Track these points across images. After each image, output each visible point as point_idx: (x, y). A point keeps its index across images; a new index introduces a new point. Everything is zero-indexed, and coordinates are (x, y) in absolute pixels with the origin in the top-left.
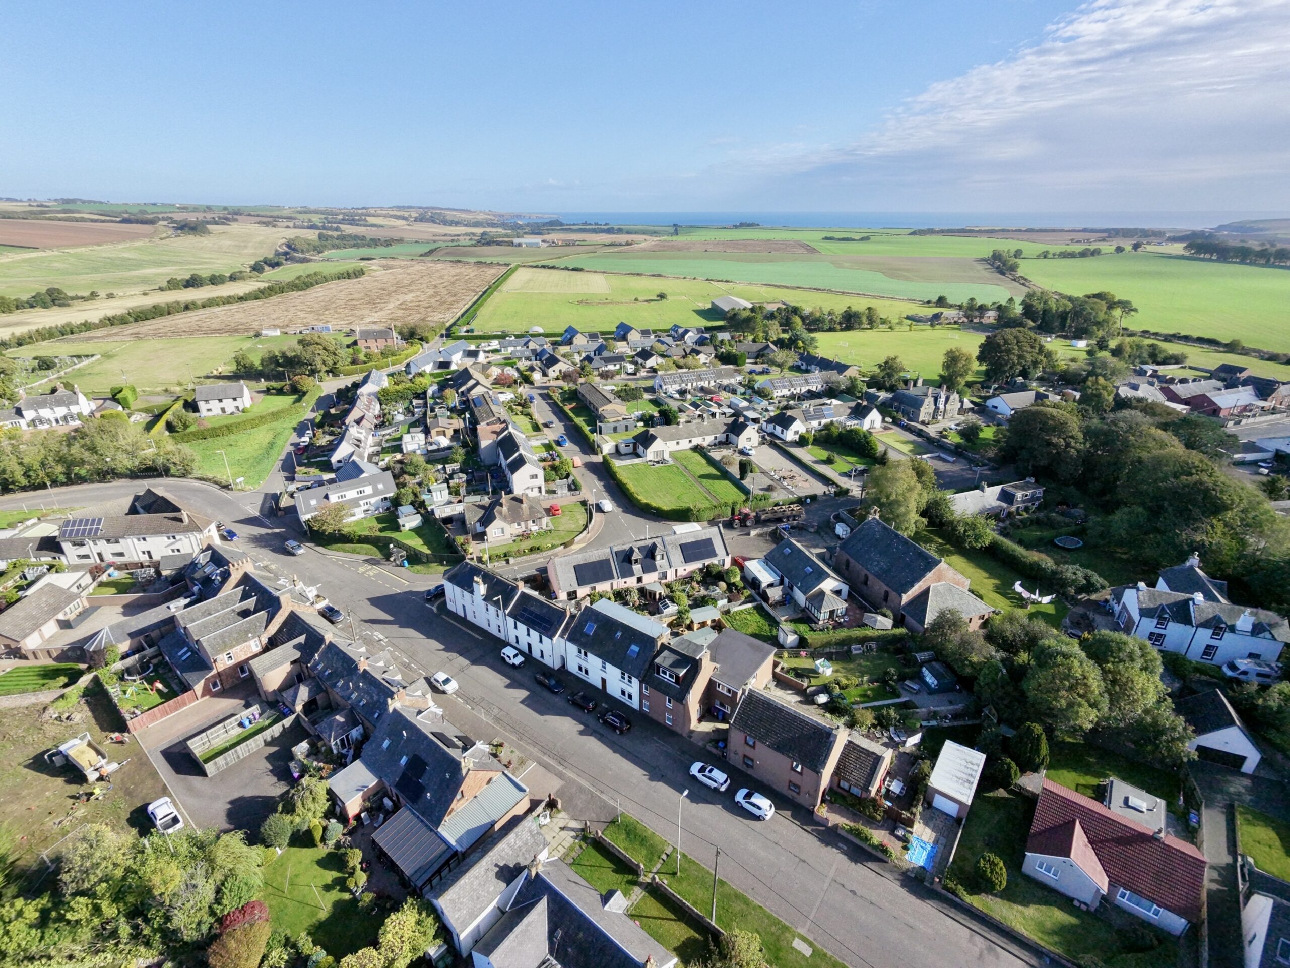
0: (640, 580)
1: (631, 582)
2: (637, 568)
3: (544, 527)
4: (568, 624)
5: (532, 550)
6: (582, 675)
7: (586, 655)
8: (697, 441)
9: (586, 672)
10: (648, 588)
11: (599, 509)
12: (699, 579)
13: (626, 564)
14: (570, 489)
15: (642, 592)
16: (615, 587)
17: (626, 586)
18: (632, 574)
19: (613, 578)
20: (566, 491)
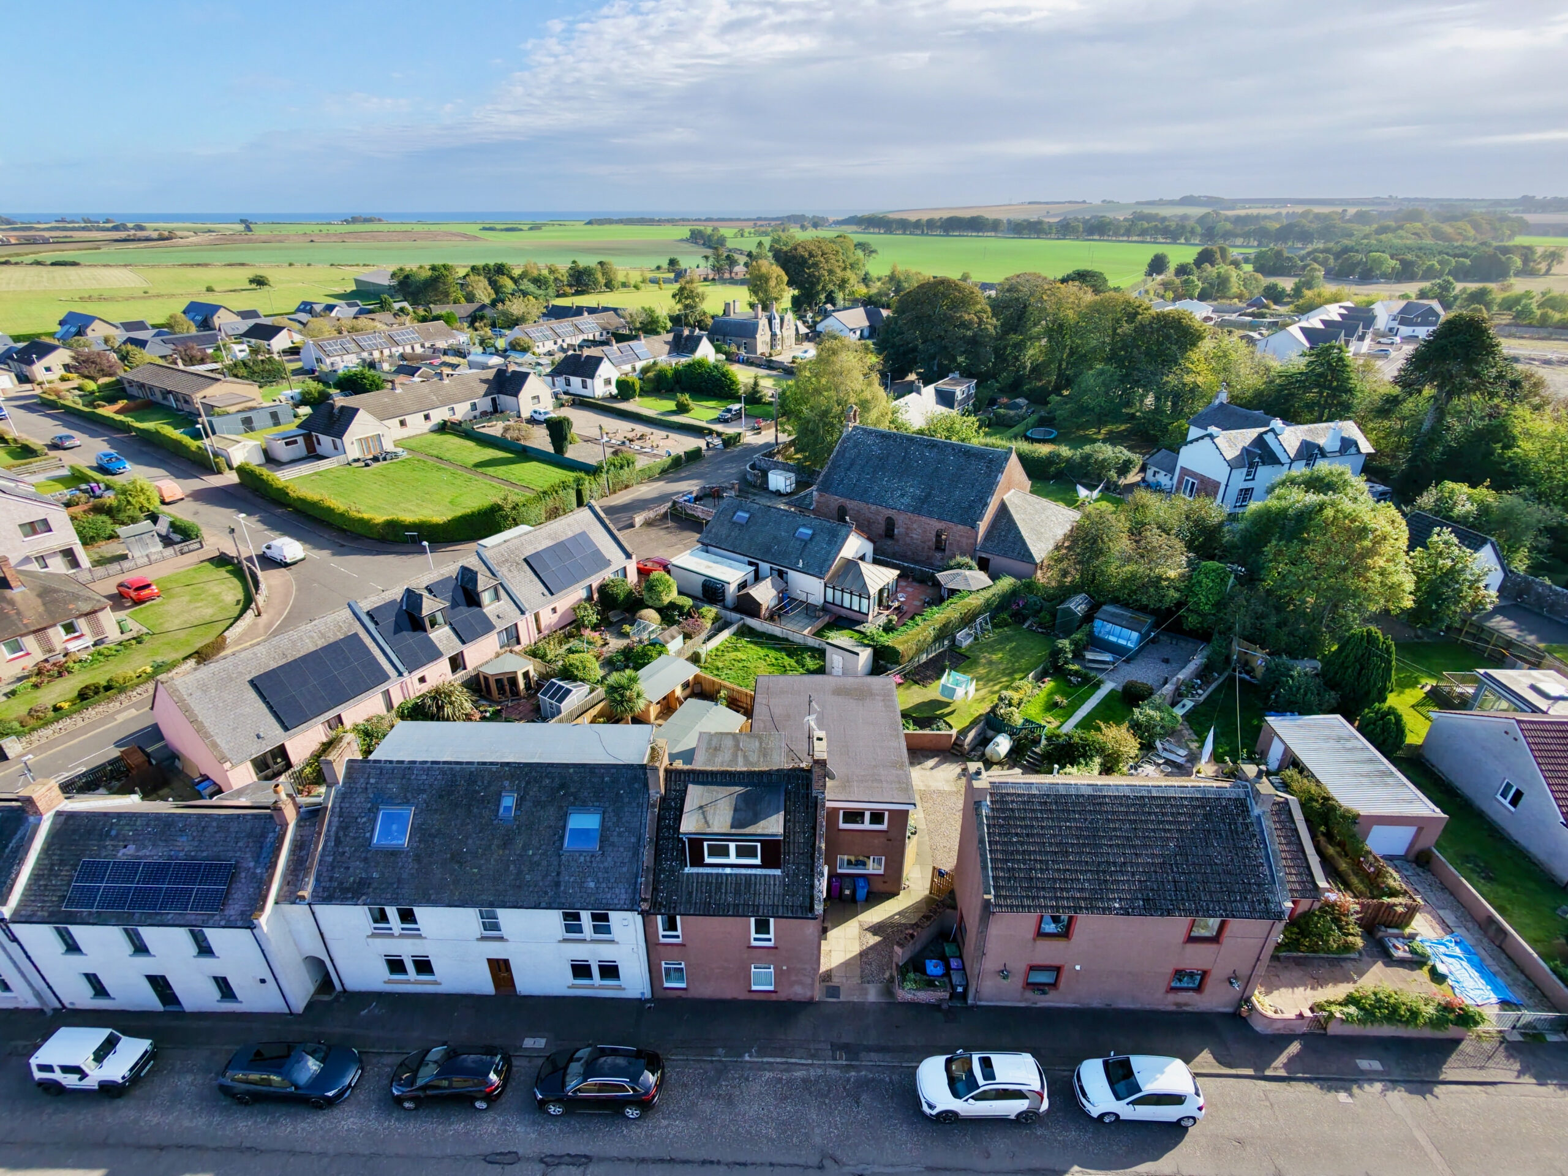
0: (457, 663)
1: (438, 673)
2: (441, 636)
3: (113, 634)
4: (301, 847)
5: (84, 696)
6: (412, 982)
7: (407, 916)
8: (439, 415)
9: (424, 966)
10: (490, 670)
11: (269, 562)
12: (594, 619)
13: (409, 637)
14: (167, 541)
15: (478, 686)
16: (397, 700)
17: (425, 688)
18: (434, 654)
19: (386, 678)
20: (157, 547)
